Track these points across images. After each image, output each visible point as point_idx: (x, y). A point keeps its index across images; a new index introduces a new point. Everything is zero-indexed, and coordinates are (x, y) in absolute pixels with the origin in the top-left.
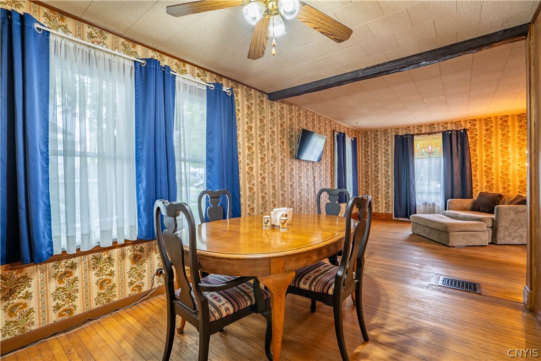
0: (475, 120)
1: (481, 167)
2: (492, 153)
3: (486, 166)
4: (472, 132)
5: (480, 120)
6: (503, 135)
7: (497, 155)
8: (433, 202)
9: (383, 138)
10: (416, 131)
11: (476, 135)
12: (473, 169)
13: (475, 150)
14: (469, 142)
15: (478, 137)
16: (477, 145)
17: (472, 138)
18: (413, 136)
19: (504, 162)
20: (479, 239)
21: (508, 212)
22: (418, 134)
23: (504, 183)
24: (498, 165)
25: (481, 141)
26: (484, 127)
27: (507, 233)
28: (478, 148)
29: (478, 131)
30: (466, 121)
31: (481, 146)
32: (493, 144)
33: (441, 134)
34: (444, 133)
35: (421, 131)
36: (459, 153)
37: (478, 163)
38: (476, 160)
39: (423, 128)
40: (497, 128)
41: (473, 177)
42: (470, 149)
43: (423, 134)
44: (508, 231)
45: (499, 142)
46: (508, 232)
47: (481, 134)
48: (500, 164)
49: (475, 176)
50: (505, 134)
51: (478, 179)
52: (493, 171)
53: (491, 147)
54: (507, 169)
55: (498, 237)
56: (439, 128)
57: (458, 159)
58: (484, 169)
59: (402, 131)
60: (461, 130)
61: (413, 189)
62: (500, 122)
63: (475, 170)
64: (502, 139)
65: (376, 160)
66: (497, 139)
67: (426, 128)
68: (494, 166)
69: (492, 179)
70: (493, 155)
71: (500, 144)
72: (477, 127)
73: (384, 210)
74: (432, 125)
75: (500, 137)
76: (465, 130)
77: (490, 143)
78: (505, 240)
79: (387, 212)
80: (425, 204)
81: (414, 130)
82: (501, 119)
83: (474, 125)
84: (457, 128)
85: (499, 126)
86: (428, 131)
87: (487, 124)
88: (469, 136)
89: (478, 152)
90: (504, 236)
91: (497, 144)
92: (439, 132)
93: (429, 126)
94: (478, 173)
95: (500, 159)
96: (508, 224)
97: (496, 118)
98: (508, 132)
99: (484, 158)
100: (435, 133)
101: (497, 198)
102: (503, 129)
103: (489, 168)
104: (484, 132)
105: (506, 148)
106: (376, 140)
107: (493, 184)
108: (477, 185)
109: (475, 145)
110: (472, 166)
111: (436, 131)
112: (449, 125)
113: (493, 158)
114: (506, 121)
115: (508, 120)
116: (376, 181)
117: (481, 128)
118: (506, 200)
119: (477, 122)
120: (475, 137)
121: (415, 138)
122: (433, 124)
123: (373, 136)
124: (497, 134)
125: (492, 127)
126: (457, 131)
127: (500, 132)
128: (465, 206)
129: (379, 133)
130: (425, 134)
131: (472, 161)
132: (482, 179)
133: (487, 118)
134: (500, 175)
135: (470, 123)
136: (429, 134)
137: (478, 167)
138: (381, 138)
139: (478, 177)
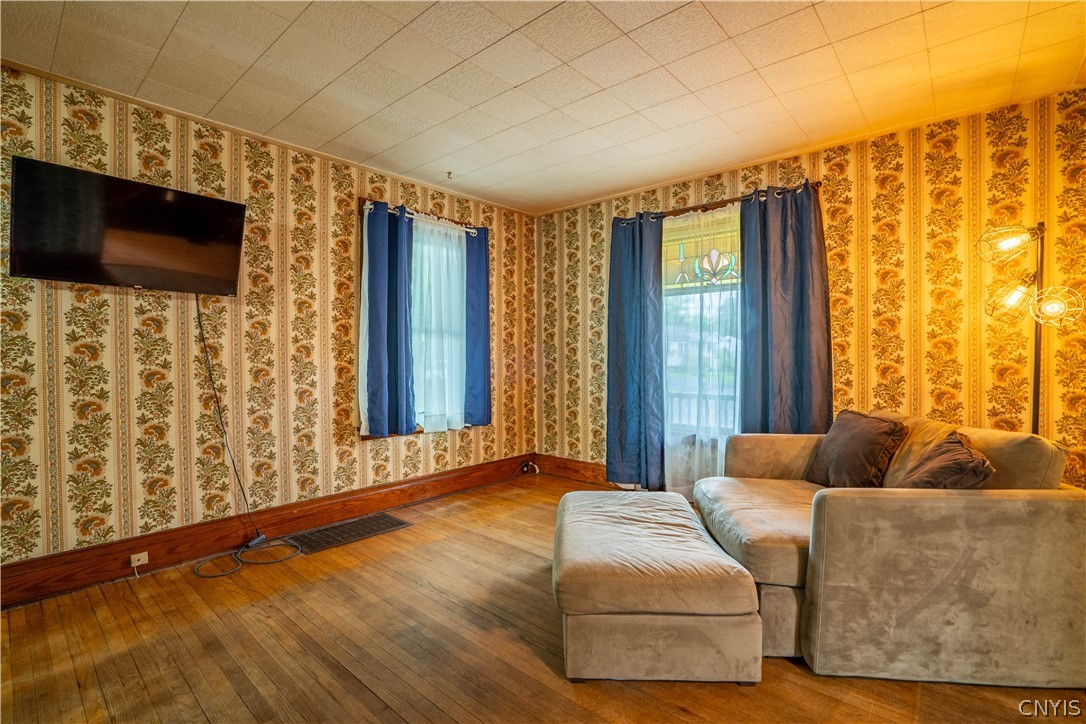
0: (843, 149)
1: (863, 317)
2: (899, 264)
3: (878, 313)
4: (834, 194)
5: (861, 146)
6: (938, 196)
7: (915, 272)
8: (712, 436)
9: (590, 231)
10: (672, 204)
11: (847, 201)
12: (835, 325)
13: (842, 257)
14: (825, 227)
15: (852, 210)
16: (851, 238)
17: (834, 213)
18: (660, 217)
19: (939, 296)
20: (711, 652)
21: (869, 525)
22: (676, 213)
23: (939, 375)
24: (917, 309)
25: (863, 224)
26: (873, 173)
27: (859, 626)
28: (852, 247)
29: (853, 187)
30: (814, 156)
31: (862, 241)
32: (903, 233)
33: (738, 205)
34: (745, 201)
35: (684, 200)
36: (791, 267)
37: (853, 302)
38: (848, 292)
39: (691, 192)
40: (915, 173)
41: (836, 353)
42: (829, 254)
43: (688, 210)
44: (864, 613)
45: (925, 222)
46: (864, 622)
47: (863, 197)
48: (928, 304)
49: (843, 348)
50: (942, 193)
51: (852, 361)
52: (903, 330)
53: (897, 241)
54: (949, 324)
55: (819, 643)
56: (734, 186)
57: (785, 289)
58: (873, 324)
59: (636, 205)
60: (798, 188)
61: (655, 391)
62: (926, 147)
63: (843, 328)
64: (934, 211)
65: (572, 300)
66: (915, 212)
67: (698, 192)
68: (904, 313)
69: (899, 360)
70: (904, 274)
71: (927, 229)
72: (851, 172)
73: (590, 453)
74: (714, 179)
75: (927, 205)
76: (811, 189)
77: (892, 228)
78: (847, 658)
79: (597, 460)
80: (692, 441)
81: (666, 199)
82: (932, 136)
83: (841, 167)
84: (789, 181)
85: (924, 164)
86: (705, 201)
87: (883, 161)
88: (825, 206)
89: (852, 264)
90: (842, 638)
91: (915, 229)
92: (732, 201)
93: (707, 183)
94: (852, 339)
95: (927, 287)
96: (864, 584)
97: (914, 133)
98: (956, 181)
99: (874, 284)
100: (723, 204)
101: (882, 439)
102: (939, 174)
103: (889, 320)
104: (873, 190)
105: (948, 245)
106: (572, 237)
107: (902, 379)
108: (848, 383)
109: (842, 238)
110: (833, 313)
111: (726, 197)
112: (763, 176)
113: (902, 282)
114: (948, 144)
115: (956, 138)
116: (572, 365)
117: (863, 176)
118: (916, 448)
119: (850, 156)
120: (845, 211)
121: (667, 224)
122: (719, 176)
123: (566, 226)
124: (916, 193)
125: (898, 168)
126: (783, 192)
127: (927, 187)
128: (785, 459)
129: (579, 217)
130: (695, 209)
131: (834, 295)
132: (863, 360)
133: (883, 137)
134: (927, 346)
135: (828, 160)
136: (705, 209)
137: (854, 317)
138: (585, 231)
139: (852, 354)
